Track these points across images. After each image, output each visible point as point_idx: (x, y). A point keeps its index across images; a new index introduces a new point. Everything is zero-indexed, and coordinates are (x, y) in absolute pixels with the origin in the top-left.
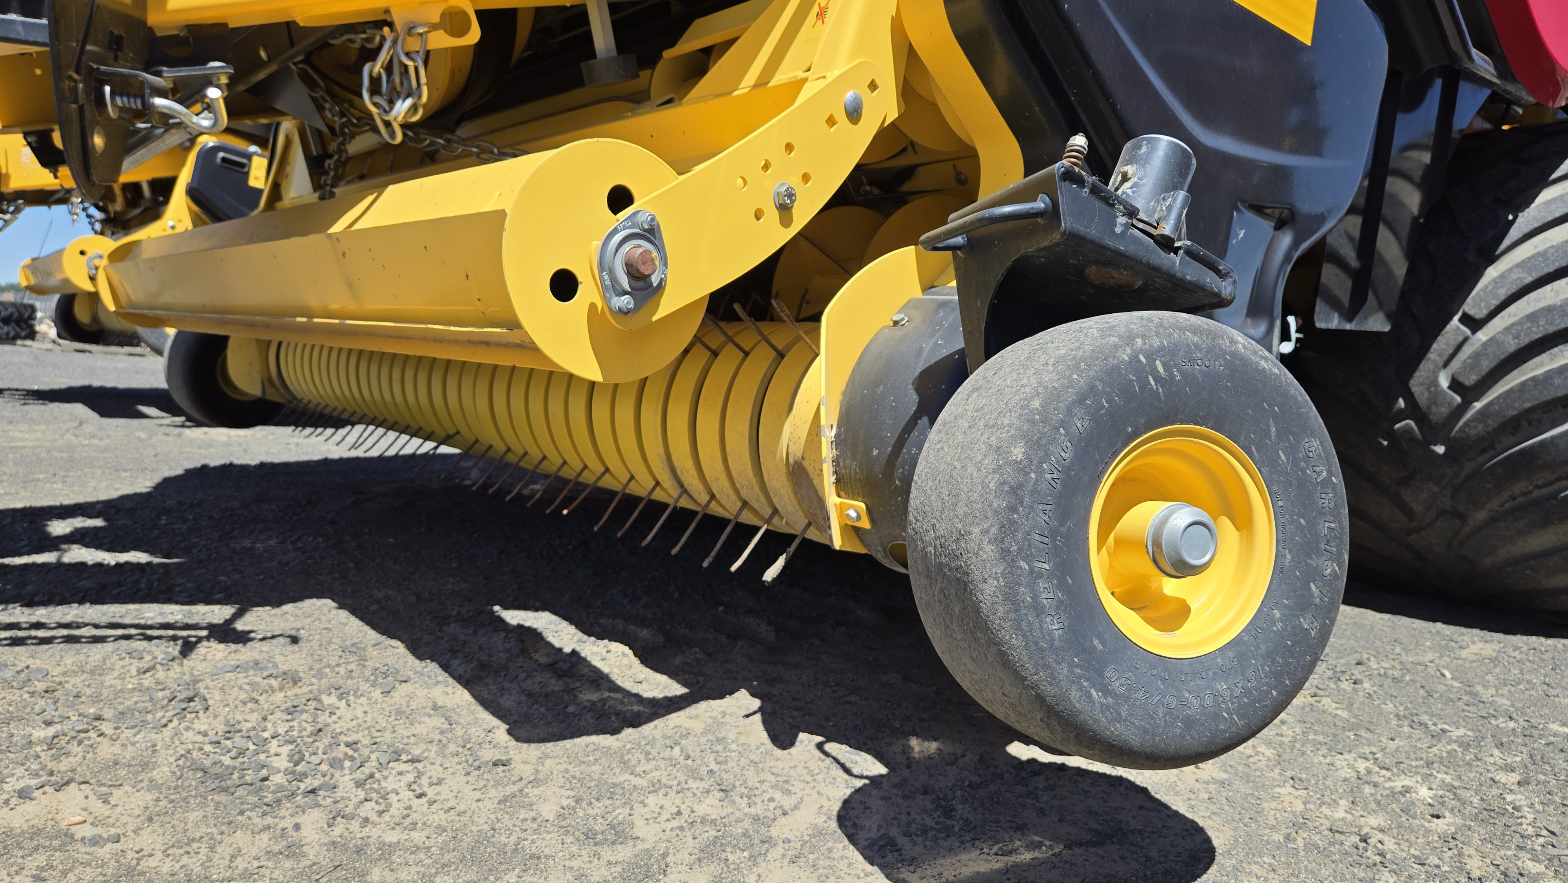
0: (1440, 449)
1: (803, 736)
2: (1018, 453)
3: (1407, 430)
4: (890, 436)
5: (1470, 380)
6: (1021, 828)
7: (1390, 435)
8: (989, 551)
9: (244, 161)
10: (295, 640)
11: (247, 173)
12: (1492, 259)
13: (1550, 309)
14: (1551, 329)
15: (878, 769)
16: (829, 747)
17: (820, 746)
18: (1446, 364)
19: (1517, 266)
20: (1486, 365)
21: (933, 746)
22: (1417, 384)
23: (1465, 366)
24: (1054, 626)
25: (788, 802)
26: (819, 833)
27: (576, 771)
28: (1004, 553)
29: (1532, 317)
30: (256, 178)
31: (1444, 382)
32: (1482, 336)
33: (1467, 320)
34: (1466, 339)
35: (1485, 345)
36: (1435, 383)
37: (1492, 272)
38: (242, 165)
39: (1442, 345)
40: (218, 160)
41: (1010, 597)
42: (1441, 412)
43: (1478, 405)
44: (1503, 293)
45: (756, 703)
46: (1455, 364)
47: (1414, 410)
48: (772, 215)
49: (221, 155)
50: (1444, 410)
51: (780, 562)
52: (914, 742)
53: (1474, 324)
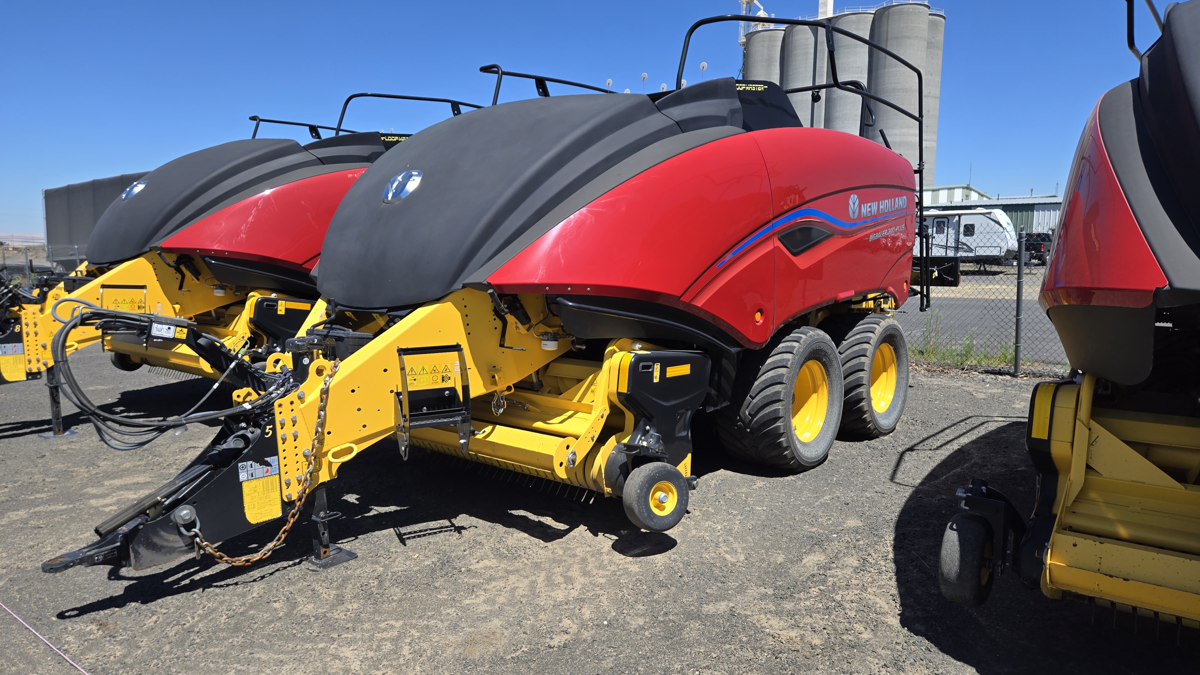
0: (748, 430)
1: (599, 533)
2: (639, 491)
3: (740, 425)
4: (615, 477)
5: (753, 413)
6: (644, 545)
7: (737, 426)
8: (636, 505)
9: (275, 304)
10: (476, 527)
11: (277, 309)
12: (756, 380)
13: (768, 395)
14: (769, 401)
15: (617, 538)
16: (606, 535)
17: (603, 535)
18: (747, 408)
19: (761, 382)
20: (756, 409)
21: (626, 532)
22: (741, 413)
23: (751, 409)
24: (646, 515)
25: (602, 546)
26: (609, 550)
27: (561, 546)
28: (638, 506)
29: (764, 397)
30: (280, 310)
31: (747, 413)
32: (755, 401)
33: (750, 396)
34: (751, 402)
35: (755, 404)
36: (745, 413)
37: (756, 383)
38: (274, 306)
39: (746, 403)
40: (265, 306)
41: (639, 511)
42: (747, 421)
43: (755, 419)
44: (758, 390)
45: (586, 528)
46: (749, 408)
47: (741, 420)
48: (591, 440)
49: (265, 303)
50: (748, 420)
51: (593, 499)
52: (622, 531)
53: (753, 398)
